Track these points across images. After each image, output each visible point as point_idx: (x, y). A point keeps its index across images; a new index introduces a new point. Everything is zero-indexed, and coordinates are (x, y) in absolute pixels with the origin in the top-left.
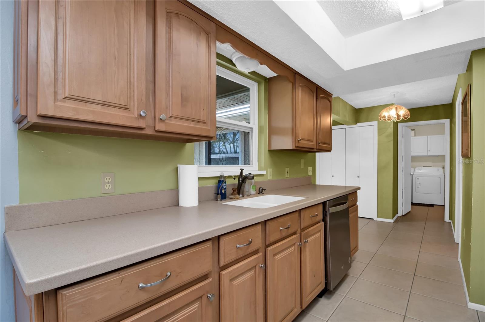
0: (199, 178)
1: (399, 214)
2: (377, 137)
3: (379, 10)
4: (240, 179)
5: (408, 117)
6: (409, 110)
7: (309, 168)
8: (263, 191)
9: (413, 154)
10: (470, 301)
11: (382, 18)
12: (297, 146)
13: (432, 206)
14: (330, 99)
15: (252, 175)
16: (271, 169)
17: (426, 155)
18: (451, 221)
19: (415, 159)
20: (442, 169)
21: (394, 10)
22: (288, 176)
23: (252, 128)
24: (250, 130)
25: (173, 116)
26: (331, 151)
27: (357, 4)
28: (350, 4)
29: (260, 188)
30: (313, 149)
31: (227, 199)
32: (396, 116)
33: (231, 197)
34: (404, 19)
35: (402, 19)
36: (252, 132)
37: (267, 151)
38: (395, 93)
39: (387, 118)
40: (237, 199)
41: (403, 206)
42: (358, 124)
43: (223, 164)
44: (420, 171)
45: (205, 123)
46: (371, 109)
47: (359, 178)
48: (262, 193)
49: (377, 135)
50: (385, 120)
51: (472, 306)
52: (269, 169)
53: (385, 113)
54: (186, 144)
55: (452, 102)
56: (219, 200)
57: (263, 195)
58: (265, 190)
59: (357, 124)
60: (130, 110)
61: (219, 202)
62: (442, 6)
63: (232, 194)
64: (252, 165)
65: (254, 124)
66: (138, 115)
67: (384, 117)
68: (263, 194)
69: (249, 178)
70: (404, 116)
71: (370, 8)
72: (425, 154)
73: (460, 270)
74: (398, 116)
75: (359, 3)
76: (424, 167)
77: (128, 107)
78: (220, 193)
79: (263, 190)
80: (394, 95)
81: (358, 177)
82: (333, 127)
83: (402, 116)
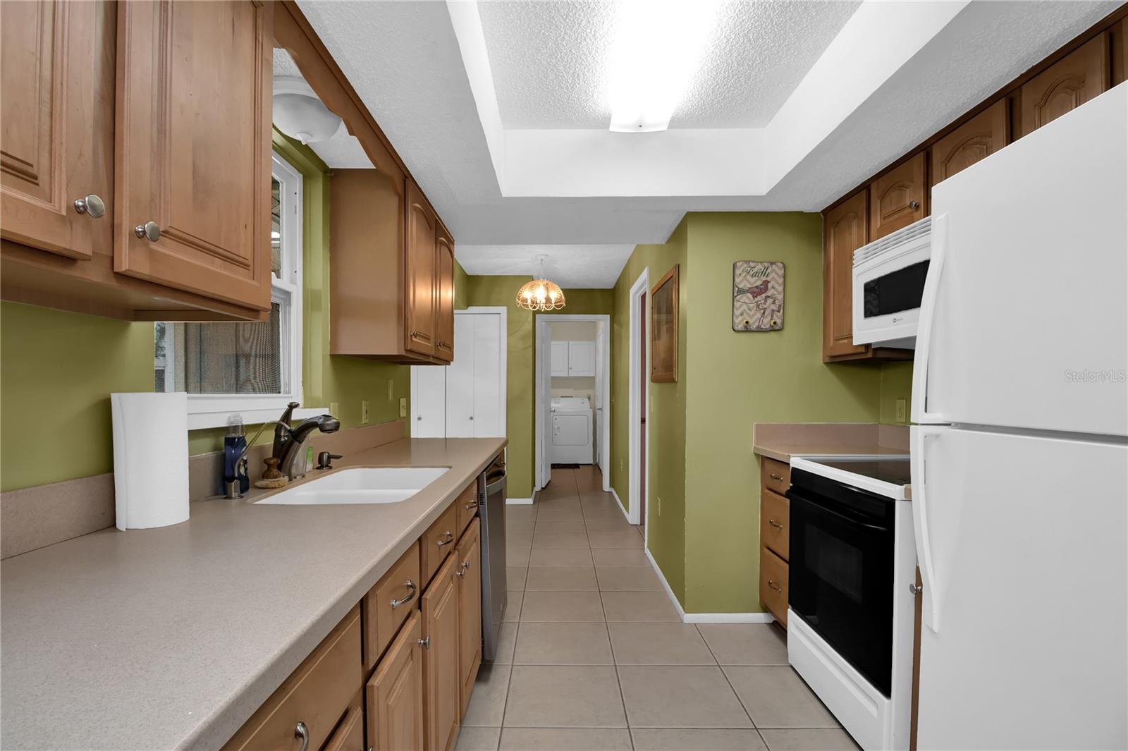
0: (189, 431)
1: (538, 488)
2: (506, 338)
3: (578, 98)
4: (280, 432)
5: (561, 305)
6: (565, 291)
7: (401, 399)
8: (332, 460)
9: (553, 374)
10: (686, 612)
11: (577, 114)
12: (409, 349)
13: (576, 466)
14: (451, 246)
15: (335, 421)
16: (337, 404)
17: (566, 375)
18: (613, 490)
19: (558, 382)
20: (587, 400)
21: (599, 107)
22: (367, 421)
23: (288, 294)
24: (282, 299)
25: (172, 230)
26: (451, 363)
27: (549, 70)
28: (538, 65)
29: (321, 455)
30: (428, 356)
31: (250, 489)
32: (544, 301)
33: (259, 483)
34: (612, 129)
35: (608, 128)
36: (289, 303)
37: (329, 357)
38: (543, 257)
39: (529, 302)
40: (281, 488)
41: (543, 470)
42: (472, 309)
43: (254, 391)
44: (558, 405)
45: (246, 266)
46: (496, 280)
47: (472, 421)
48: (327, 466)
49: (506, 335)
50: (527, 306)
51: (689, 618)
52: (332, 404)
53: (527, 294)
54: (128, 325)
55: (615, 287)
56: (233, 495)
57: (331, 471)
58: (338, 457)
59: (470, 307)
60: (38, 185)
61: (234, 502)
62: (665, 128)
63: (265, 476)
64: (289, 393)
65: (293, 282)
66: (68, 208)
67: (525, 300)
68: (331, 468)
69: (328, 428)
70: (556, 303)
71: (567, 88)
72: (564, 374)
73: (652, 567)
74: (548, 300)
75: (554, 70)
76: (562, 397)
77: (34, 171)
78: (236, 475)
79: (330, 457)
80: (542, 260)
81: (471, 418)
82: (455, 311)
83: (553, 302)
